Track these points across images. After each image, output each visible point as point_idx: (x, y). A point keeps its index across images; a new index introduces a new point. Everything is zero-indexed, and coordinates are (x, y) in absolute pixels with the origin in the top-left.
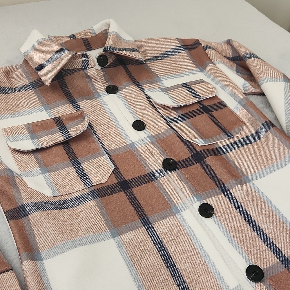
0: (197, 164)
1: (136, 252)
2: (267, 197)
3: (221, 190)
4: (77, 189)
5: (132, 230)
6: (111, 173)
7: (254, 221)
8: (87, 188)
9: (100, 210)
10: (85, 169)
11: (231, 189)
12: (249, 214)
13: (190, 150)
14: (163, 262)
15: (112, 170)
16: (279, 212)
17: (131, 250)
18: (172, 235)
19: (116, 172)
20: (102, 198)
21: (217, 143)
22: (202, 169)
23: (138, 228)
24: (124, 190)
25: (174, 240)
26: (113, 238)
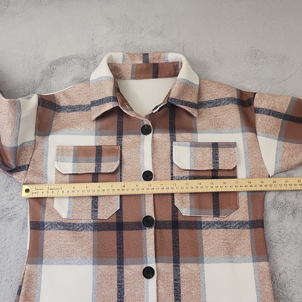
0: (171, 230)
1: (103, 282)
2: (205, 282)
3: (174, 260)
4: (85, 218)
5: (108, 264)
6: (114, 213)
7: (180, 296)
8: (92, 219)
9: (93, 241)
10: (99, 201)
11: (182, 263)
12: (180, 289)
13: (173, 215)
14: (117, 296)
15: (116, 210)
16: (205, 298)
17: (100, 279)
18: (133, 279)
19: (119, 213)
20: (99, 231)
21: (201, 216)
22: (172, 236)
23: (113, 264)
24: (117, 230)
25: (133, 283)
26: (93, 265)
